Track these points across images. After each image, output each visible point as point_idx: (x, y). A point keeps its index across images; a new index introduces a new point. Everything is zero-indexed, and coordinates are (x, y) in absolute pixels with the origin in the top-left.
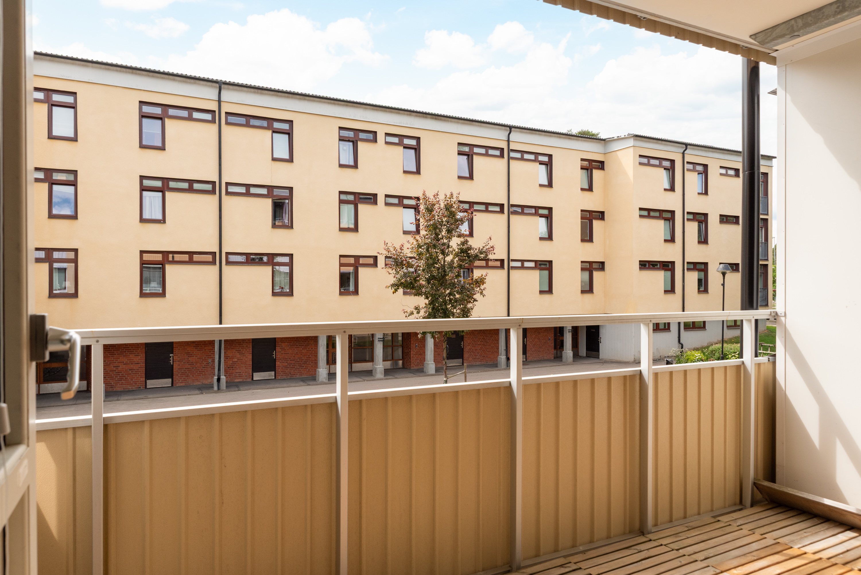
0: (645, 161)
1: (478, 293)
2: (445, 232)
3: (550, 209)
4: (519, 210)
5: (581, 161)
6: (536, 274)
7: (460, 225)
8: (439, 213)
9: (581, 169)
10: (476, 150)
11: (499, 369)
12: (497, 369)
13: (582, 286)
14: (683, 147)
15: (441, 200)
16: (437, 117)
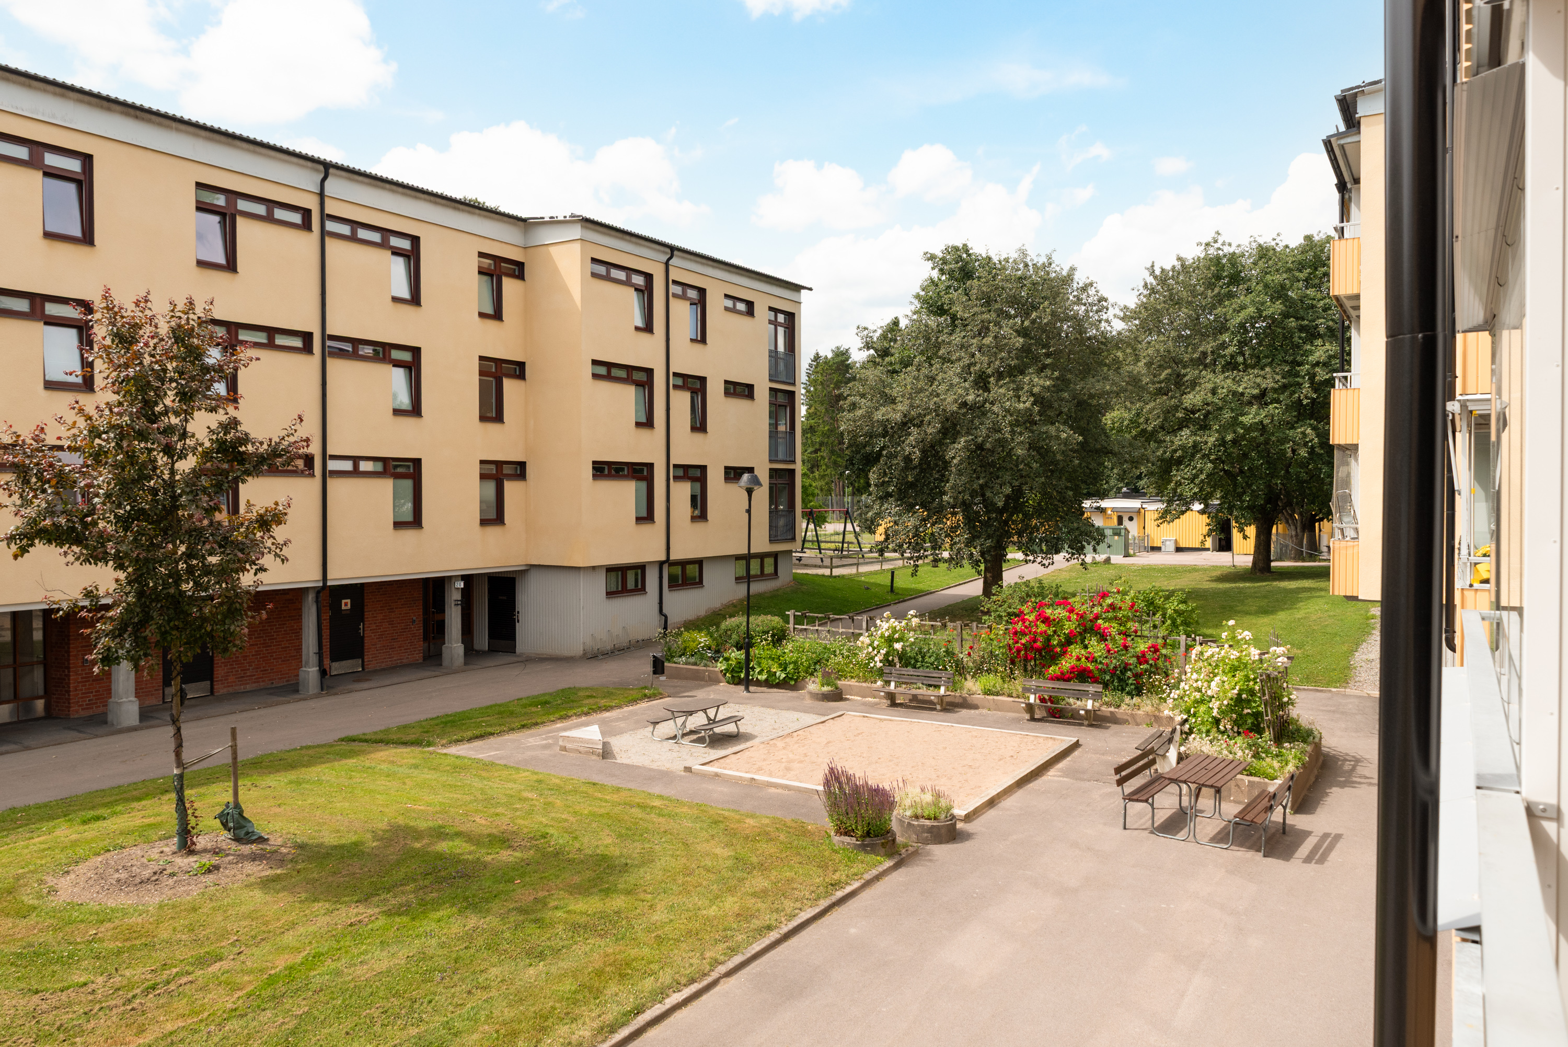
0: (602, 270)
1: (269, 552)
2: (172, 398)
3: (416, 352)
4: (348, 347)
5: (479, 256)
6: (386, 486)
7: (215, 381)
8: (155, 348)
9: (480, 273)
10: (242, 205)
11: (302, 696)
12: (297, 696)
13: (481, 511)
14: (666, 253)
15: (159, 317)
16: (138, 113)
